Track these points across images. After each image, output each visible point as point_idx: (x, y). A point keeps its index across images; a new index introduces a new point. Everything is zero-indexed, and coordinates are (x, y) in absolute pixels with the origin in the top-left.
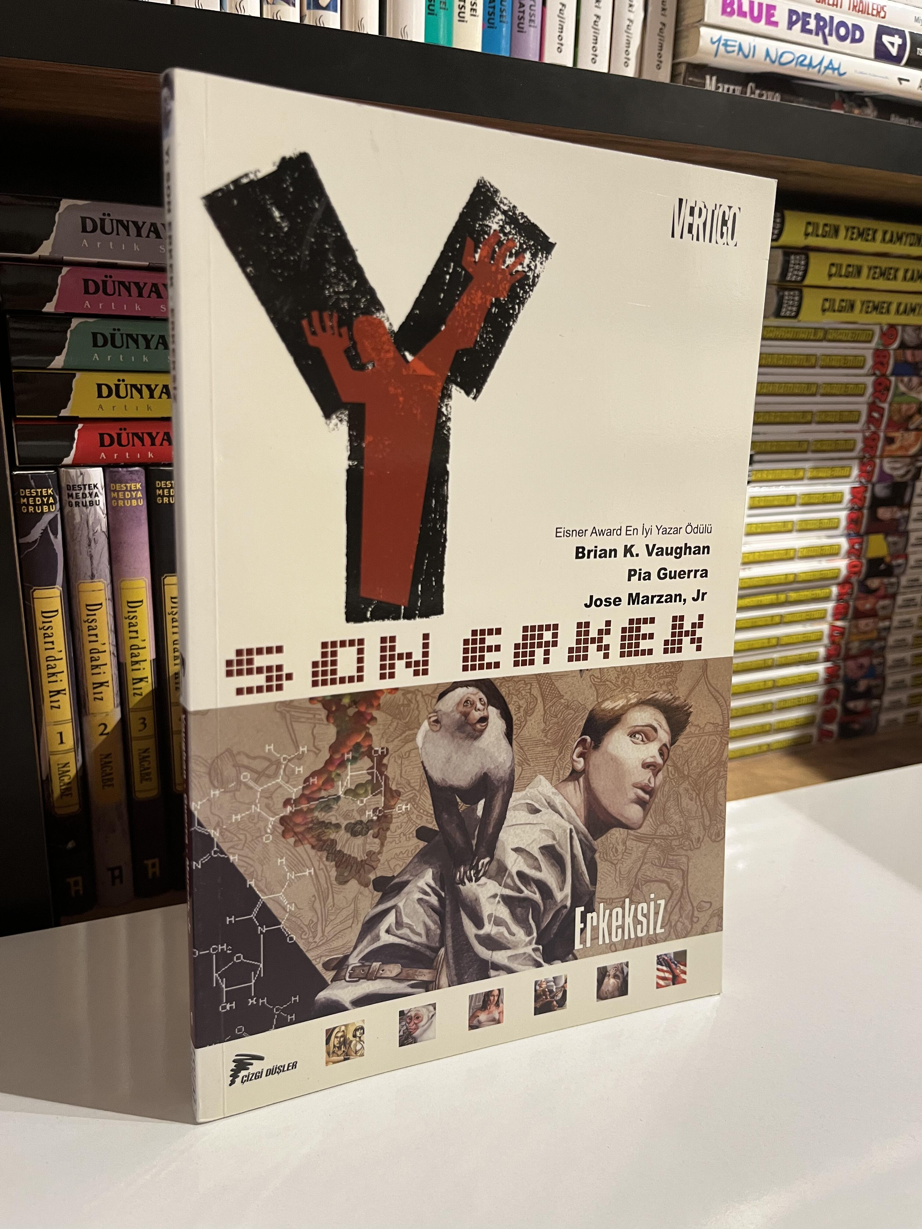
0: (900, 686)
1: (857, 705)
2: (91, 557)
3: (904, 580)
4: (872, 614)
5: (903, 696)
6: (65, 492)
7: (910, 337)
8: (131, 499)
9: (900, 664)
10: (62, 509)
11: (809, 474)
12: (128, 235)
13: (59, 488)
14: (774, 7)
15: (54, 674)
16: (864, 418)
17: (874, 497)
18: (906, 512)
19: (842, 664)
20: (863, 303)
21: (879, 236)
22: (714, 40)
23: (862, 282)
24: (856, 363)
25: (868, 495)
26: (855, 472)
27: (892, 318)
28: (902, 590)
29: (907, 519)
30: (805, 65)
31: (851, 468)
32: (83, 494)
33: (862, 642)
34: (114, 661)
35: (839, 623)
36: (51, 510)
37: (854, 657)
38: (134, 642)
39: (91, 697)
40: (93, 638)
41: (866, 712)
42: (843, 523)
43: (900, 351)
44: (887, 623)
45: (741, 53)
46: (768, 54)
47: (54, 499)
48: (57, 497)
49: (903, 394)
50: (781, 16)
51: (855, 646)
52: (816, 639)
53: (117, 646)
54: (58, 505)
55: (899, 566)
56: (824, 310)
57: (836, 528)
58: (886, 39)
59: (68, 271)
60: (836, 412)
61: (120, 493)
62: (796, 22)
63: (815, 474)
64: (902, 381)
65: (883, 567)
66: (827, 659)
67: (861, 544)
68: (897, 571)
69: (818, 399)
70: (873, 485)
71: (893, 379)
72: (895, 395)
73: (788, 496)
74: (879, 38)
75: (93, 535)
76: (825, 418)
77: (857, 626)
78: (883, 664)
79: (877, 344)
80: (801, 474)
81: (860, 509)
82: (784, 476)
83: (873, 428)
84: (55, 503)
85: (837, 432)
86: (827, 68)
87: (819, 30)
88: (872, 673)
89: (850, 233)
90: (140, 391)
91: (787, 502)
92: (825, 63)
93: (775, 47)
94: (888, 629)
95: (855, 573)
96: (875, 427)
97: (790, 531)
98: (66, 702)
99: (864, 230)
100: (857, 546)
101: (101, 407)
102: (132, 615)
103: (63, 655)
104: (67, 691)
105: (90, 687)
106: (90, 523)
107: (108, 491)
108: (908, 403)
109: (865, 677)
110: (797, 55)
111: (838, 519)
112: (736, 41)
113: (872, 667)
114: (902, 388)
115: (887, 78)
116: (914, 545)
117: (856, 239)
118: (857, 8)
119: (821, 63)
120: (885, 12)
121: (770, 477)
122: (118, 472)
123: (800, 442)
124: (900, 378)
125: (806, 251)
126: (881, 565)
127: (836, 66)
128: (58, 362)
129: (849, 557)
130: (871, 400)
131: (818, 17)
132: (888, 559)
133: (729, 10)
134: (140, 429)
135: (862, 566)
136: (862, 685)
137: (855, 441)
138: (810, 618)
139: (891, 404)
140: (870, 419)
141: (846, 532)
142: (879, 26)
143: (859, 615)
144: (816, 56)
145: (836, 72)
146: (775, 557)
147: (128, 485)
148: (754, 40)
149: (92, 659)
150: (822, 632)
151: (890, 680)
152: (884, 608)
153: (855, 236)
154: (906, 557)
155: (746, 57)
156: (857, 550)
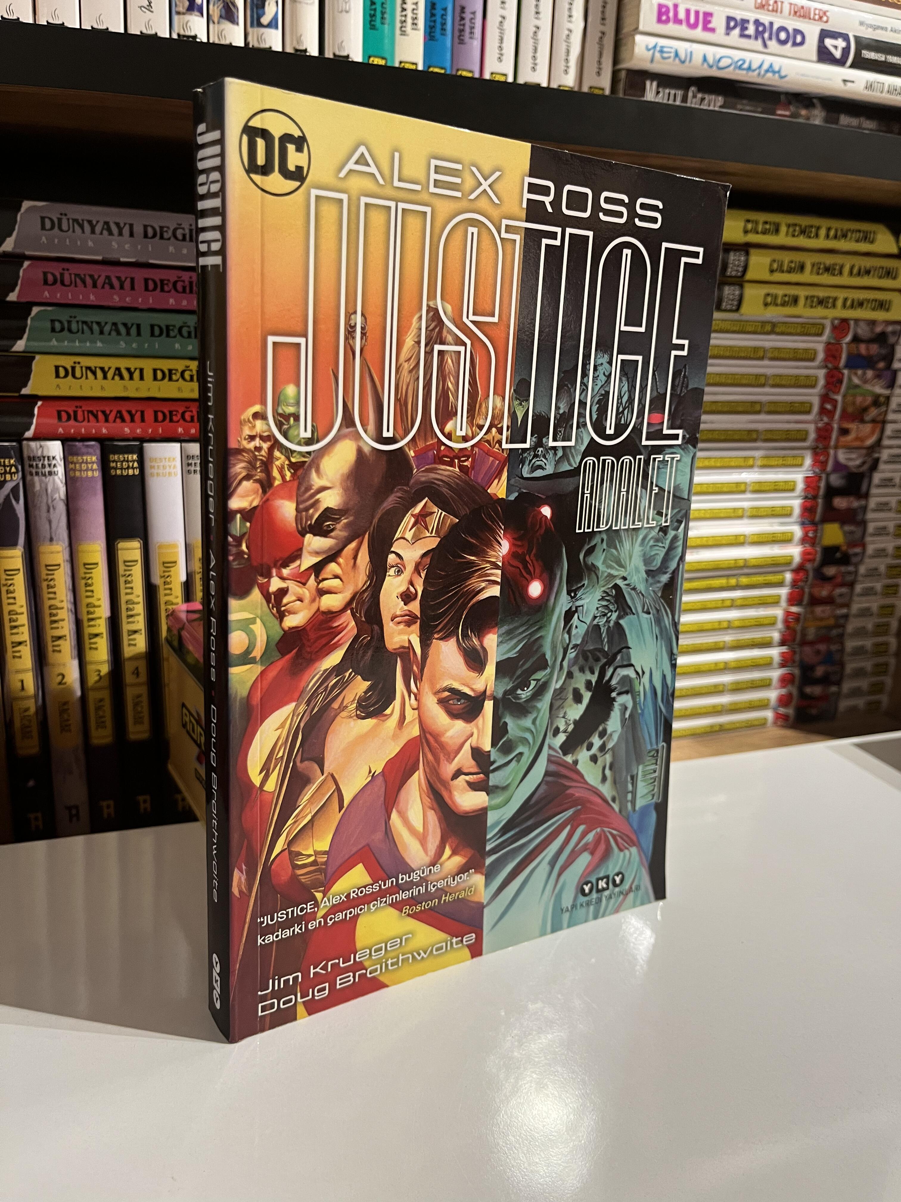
0: (859, 673)
1: (815, 690)
2: (50, 522)
3: (862, 570)
4: (829, 601)
5: (864, 684)
6: (27, 463)
7: (863, 331)
8: (87, 470)
9: (859, 651)
10: (24, 478)
11: (759, 463)
12: (83, 232)
13: (21, 459)
14: (710, 15)
15: (15, 627)
16: (816, 409)
17: (829, 487)
18: (863, 502)
19: (797, 650)
20: (807, 298)
21: (823, 232)
22: (650, 47)
23: (807, 277)
24: (808, 356)
25: (822, 484)
26: (808, 461)
27: (840, 313)
28: (860, 578)
29: (864, 509)
30: (744, 69)
31: (803, 458)
32: (42, 465)
33: (819, 628)
34: (72, 618)
35: (794, 609)
36: (14, 478)
37: (811, 643)
38: (90, 600)
39: (50, 649)
40: (52, 596)
41: (824, 698)
42: (797, 511)
43: (854, 346)
44: (844, 611)
45: (677, 60)
46: (705, 59)
47: (17, 468)
48: (20, 467)
49: (857, 386)
50: (719, 22)
51: (811, 633)
52: (771, 623)
53: (75, 603)
54: (20, 474)
55: (856, 555)
56: (766, 305)
57: (789, 515)
58: (829, 42)
59: (29, 266)
60: (787, 403)
61: (77, 465)
62: (735, 27)
63: (765, 462)
64: (856, 374)
65: (838, 555)
66: (782, 643)
67: (816, 531)
68: (854, 560)
69: (767, 390)
70: (828, 475)
71: (846, 372)
72: (848, 388)
73: (738, 484)
74: (821, 40)
75: (53, 501)
76: (775, 409)
77: (812, 612)
78: (842, 651)
79: (829, 337)
80: (751, 462)
81: (815, 497)
82: (733, 464)
83: (826, 419)
84: (17, 472)
85: (788, 422)
86: (767, 71)
87: (758, 34)
88: (829, 659)
89: (791, 229)
90: (94, 373)
91: (738, 489)
92: (765, 66)
93: (712, 52)
94: (846, 617)
95: (809, 561)
96: (828, 418)
97: (740, 517)
98: (26, 653)
99: (806, 227)
100: (811, 535)
101: (58, 386)
102: (88, 576)
103: (24, 610)
104: (28, 642)
105: (49, 640)
106: (49, 491)
107: (67, 463)
108: (863, 395)
109: (820, 663)
110: (736, 59)
111: (792, 508)
112: (671, 48)
113: (829, 653)
114: (856, 381)
115: (830, 79)
116: (873, 535)
117: (797, 236)
118: (798, 14)
119: (760, 67)
120: (828, 17)
121: (719, 465)
122: (76, 446)
123: (750, 431)
124: (854, 371)
125: (746, 248)
126: (836, 552)
127: (776, 68)
128: (20, 345)
129: (802, 544)
130: (823, 391)
131: (757, 23)
132: (844, 548)
133: (664, 18)
134: (94, 407)
135: (816, 555)
136: (820, 671)
137: (807, 432)
138: (763, 603)
139: (844, 396)
140: (823, 411)
141: (799, 520)
142: (822, 31)
143: (815, 601)
144: (756, 59)
145: (777, 75)
146: (724, 542)
147: (85, 458)
148: (691, 47)
149: (51, 615)
150: (776, 617)
151: (850, 667)
152: (841, 595)
153: (796, 234)
154: (864, 546)
155: (683, 62)
156: (811, 538)
